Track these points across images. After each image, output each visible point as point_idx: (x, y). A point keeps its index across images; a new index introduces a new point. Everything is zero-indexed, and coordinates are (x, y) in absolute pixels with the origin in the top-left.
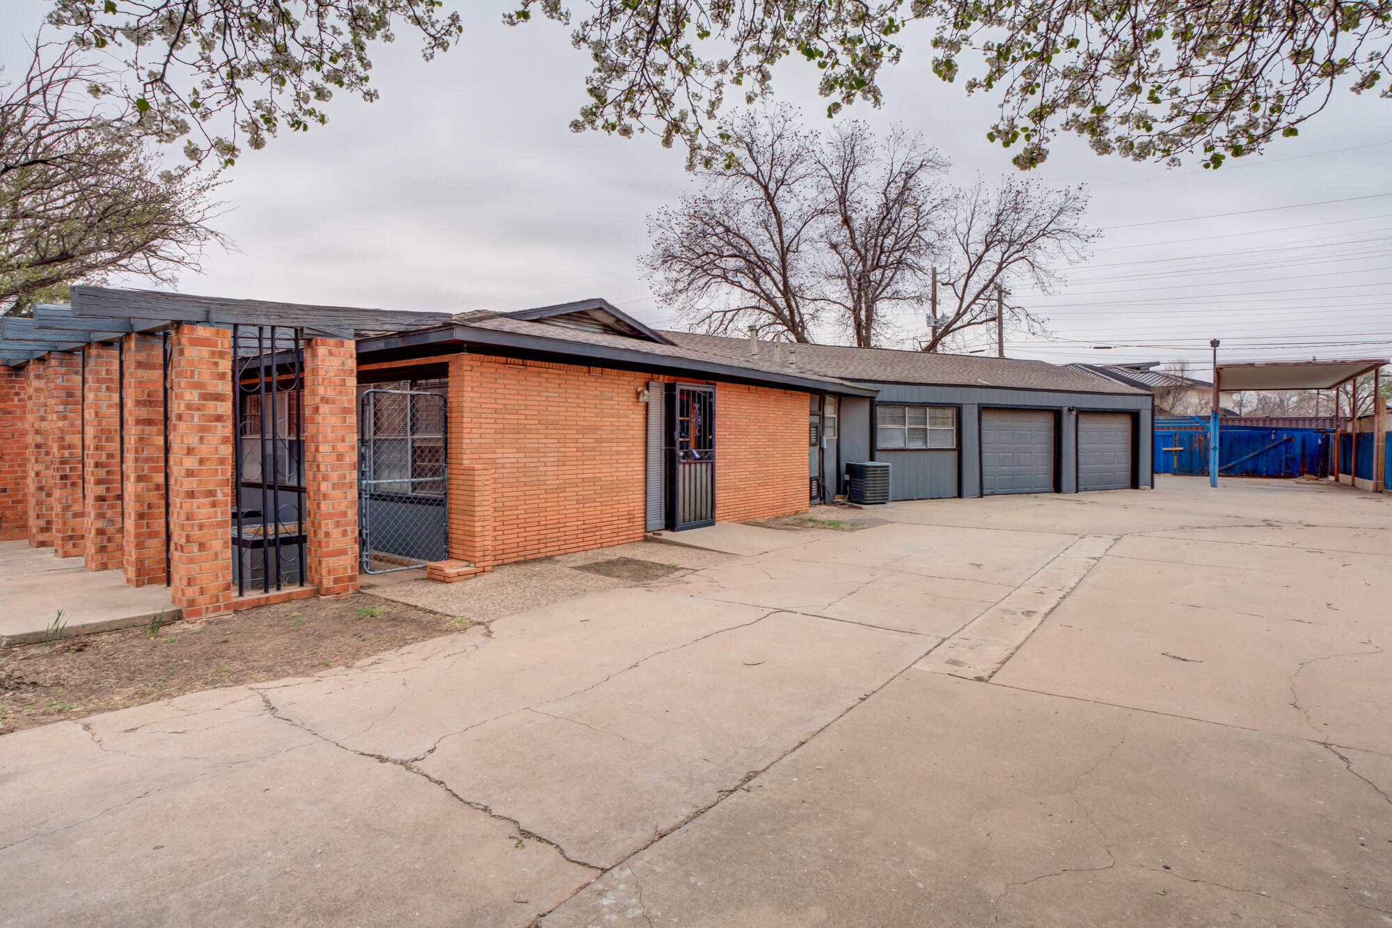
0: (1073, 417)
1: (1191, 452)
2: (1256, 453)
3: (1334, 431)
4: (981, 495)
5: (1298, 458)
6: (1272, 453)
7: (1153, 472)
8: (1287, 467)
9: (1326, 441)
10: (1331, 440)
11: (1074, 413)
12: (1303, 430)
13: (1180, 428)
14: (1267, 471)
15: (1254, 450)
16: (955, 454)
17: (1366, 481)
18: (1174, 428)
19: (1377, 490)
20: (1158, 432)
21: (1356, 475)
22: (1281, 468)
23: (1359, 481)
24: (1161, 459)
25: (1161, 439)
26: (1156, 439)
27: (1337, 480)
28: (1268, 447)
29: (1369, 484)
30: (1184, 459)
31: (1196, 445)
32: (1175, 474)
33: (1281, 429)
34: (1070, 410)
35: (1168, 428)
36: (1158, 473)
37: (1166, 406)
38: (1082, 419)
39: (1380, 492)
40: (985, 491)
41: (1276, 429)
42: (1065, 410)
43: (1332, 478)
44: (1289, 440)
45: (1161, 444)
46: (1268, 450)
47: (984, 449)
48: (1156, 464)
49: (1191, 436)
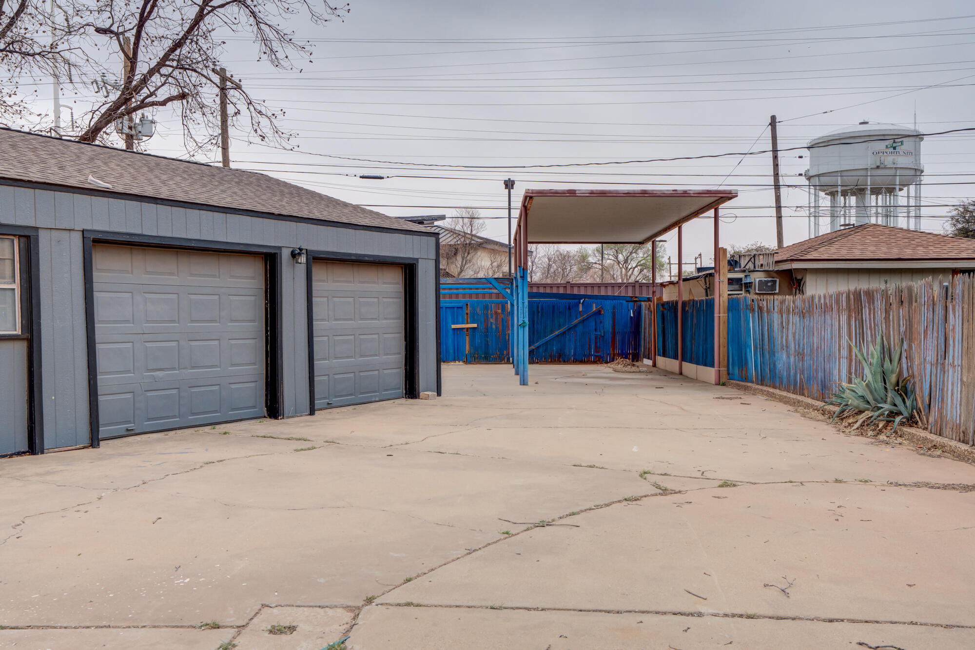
0: (301, 270)
1: (487, 329)
2: (562, 330)
3: (649, 300)
4: (94, 441)
5: (609, 337)
6: (580, 329)
7: (439, 361)
8: (597, 349)
9: (638, 313)
10: (644, 312)
11: (303, 259)
12: (614, 298)
13: (470, 295)
14: (575, 355)
15: (560, 327)
16: (21, 348)
17: (701, 368)
18: (464, 295)
19: (720, 383)
20: (445, 302)
21: (684, 359)
22: (590, 349)
23: (689, 368)
24: (449, 341)
25: (449, 312)
26: (443, 311)
27: (654, 365)
28: (576, 321)
29: (709, 373)
30: (478, 340)
31: (492, 320)
32: (467, 362)
33: (590, 297)
34: (294, 255)
35: (457, 295)
36: (446, 361)
37: (454, 269)
38: (319, 273)
39: (724, 384)
40: (103, 431)
41: (585, 296)
42: (286, 254)
43: (648, 362)
44: (599, 312)
45: (450, 320)
46: (575, 326)
47: (99, 336)
48: (443, 348)
49: (486, 308)
